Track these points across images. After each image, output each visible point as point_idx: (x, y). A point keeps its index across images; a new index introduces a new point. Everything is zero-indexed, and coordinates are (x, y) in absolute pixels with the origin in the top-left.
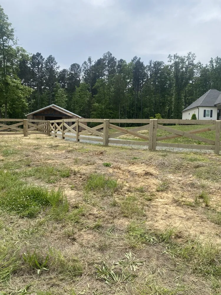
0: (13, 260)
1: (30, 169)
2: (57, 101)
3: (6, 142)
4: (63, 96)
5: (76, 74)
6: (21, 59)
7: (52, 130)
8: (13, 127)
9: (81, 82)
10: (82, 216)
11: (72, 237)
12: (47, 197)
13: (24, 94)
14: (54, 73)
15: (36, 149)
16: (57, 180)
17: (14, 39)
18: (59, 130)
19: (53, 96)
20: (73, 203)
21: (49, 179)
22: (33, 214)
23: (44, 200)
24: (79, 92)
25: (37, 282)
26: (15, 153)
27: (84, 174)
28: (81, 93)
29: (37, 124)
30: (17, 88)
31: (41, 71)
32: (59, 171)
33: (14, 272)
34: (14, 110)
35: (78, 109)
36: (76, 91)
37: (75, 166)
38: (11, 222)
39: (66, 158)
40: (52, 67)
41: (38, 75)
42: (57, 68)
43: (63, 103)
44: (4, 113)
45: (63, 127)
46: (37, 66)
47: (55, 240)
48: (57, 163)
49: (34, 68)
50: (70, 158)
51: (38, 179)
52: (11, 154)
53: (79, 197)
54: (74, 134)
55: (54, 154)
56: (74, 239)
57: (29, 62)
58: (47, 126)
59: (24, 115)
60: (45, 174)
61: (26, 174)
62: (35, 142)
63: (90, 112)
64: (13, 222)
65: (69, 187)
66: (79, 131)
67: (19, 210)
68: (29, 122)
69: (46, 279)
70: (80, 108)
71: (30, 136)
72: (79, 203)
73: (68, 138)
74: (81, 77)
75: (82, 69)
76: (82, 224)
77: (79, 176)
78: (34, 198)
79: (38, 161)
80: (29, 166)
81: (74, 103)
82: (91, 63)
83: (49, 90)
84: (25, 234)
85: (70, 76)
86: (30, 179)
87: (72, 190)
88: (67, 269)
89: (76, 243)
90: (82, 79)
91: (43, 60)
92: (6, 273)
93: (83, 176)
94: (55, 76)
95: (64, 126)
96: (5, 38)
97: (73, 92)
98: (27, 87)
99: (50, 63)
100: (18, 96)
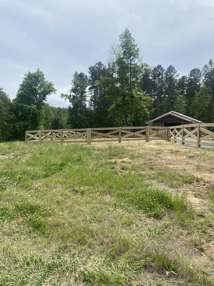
0: (144, 255)
1: (153, 172)
2: (176, 108)
3: (132, 147)
4: (182, 102)
5: (195, 79)
6: (145, 73)
7: (172, 136)
8: (137, 133)
9: (202, 86)
10: (210, 226)
11: (200, 247)
12: (171, 201)
13: (146, 104)
14: (173, 81)
15: (157, 154)
16: (179, 186)
17: (139, 57)
18: (178, 136)
19: (172, 103)
20: (198, 211)
21: (172, 184)
22: (159, 216)
23: (168, 203)
24: (199, 96)
25: (166, 283)
26: (140, 156)
27: (208, 182)
28: (201, 97)
29: (157, 130)
30: (141, 99)
31: (161, 81)
32: (181, 177)
33: (145, 267)
34: (137, 119)
35: (198, 114)
36: (196, 96)
37: (198, 172)
38: (139, 220)
39: (188, 164)
40: (172, 76)
41: (158, 86)
42: (177, 76)
43: (182, 109)
44: (129, 122)
45: (183, 133)
46: (157, 78)
47: (182, 246)
48: (178, 168)
49: (155, 80)
50: (191, 163)
51: (161, 182)
52: (137, 157)
53: (204, 205)
54: (195, 140)
55: (174, 159)
56: (202, 250)
57: (151, 75)
58: (167, 132)
59: (145, 123)
60: (168, 178)
61: (150, 177)
62: (156, 147)
63: (211, 116)
64: (142, 220)
65: (192, 194)
66: (200, 136)
67: (146, 209)
68: (150, 129)
69: (175, 283)
70: (200, 112)
71: (151, 141)
72: (205, 212)
73: (188, 144)
74: (201, 82)
75: (202, 73)
76: (210, 236)
77: (203, 183)
78: (159, 200)
79: (160, 165)
80: (152, 169)
81: (193, 108)
82: (212, 66)
83: (168, 97)
84: (153, 233)
85: (189, 82)
86: (154, 182)
87: (196, 197)
88: (197, 280)
89: (204, 254)
90: (202, 83)
91: (163, 71)
92: (139, 265)
93: (207, 184)
94: (174, 84)
95: (184, 131)
96: (132, 57)
97: (192, 97)
98: (149, 97)
99: (170, 73)
100: (141, 106)
